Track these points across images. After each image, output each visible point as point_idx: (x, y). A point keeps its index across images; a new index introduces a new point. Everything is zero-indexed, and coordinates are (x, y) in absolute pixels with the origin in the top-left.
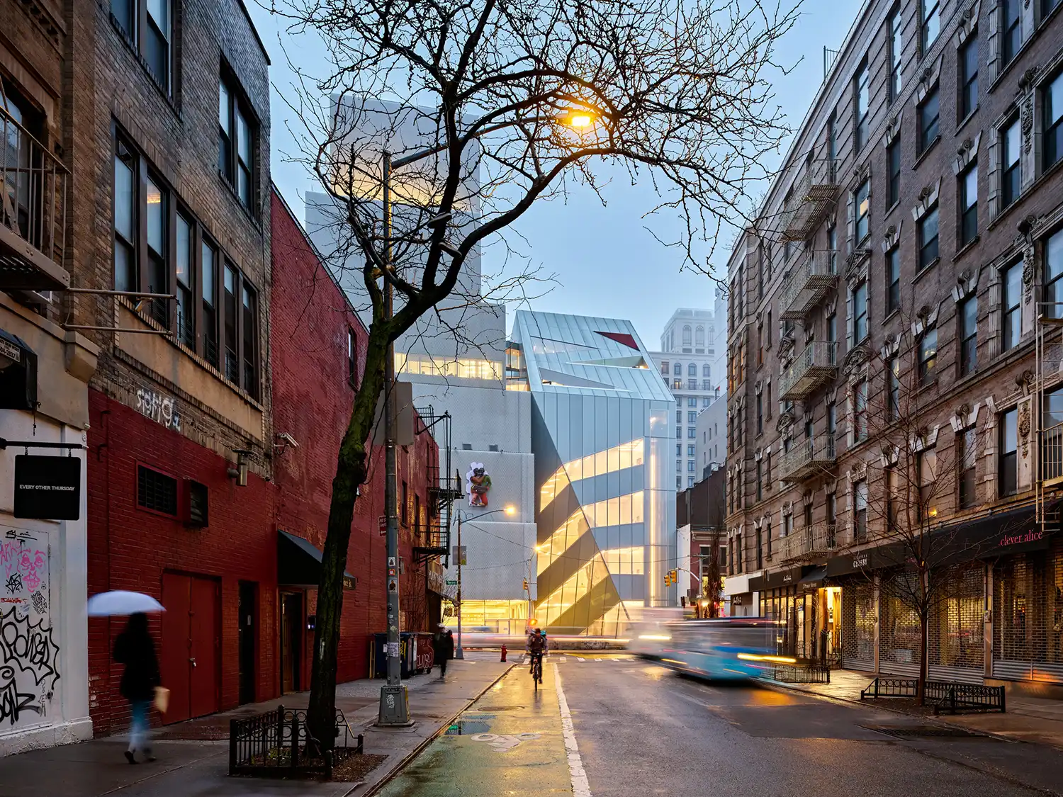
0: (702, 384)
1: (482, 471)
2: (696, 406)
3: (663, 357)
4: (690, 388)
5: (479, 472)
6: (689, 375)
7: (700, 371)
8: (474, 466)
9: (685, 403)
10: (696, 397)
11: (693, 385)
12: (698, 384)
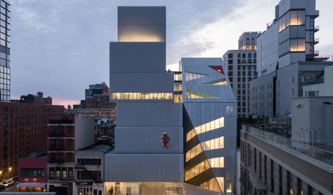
0: (253, 61)
1: (166, 135)
2: (251, 69)
3: (238, 52)
4: (249, 63)
5: (165, 136)
6: (249, 57)
7: (253, 56)
8: (164, 133)
9: (247, 68)
10: (251, 66)
11: (250, 62)
12: (252, 61)
